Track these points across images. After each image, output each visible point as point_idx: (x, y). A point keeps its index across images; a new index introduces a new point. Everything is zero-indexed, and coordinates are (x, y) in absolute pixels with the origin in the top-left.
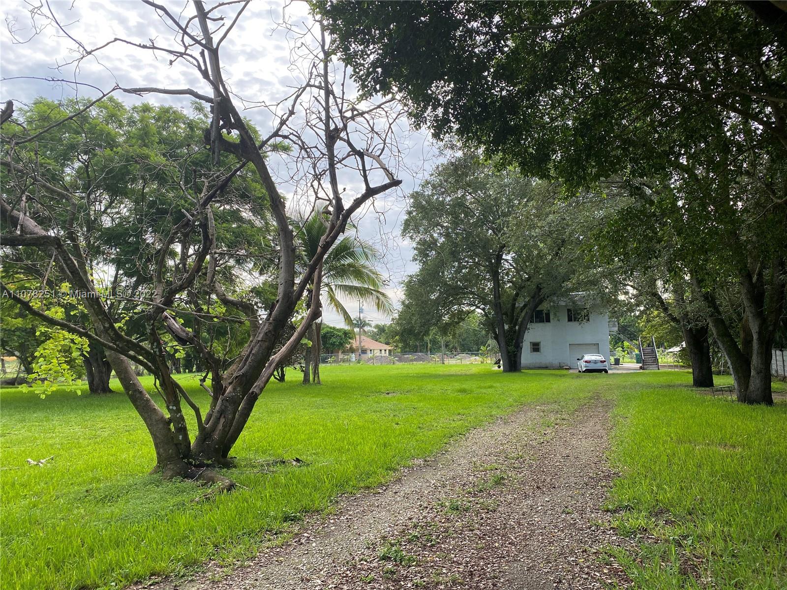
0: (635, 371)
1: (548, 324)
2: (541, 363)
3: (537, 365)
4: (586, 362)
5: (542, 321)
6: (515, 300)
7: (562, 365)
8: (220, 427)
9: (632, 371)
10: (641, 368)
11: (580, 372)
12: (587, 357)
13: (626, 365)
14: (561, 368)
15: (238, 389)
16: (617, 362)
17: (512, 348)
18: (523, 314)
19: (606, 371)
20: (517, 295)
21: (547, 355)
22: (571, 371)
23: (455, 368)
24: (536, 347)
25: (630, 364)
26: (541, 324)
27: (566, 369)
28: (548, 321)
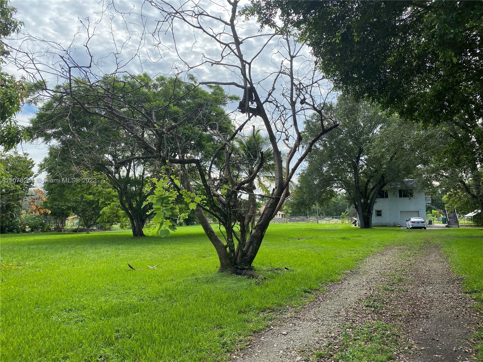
0: (443, 228)
1: (387, 199)
2: (382, 223)
3: (380, 224)
4: (412, 222)
5: (383, 197)
6: (367, 184)
7: (396, 224)
8: (250, 250)
9: (441, 228)
10: (447, 226)
11: (408, 228)
12: (413, 220)
13: (436, 225)
14: (395, 226)
15: (259, 231)
16: (430, 222)
17: (366, 214)
18: (372, 193)
19: (425, 228)
20: (369, 181)
21: (386, 218)
22: (402, 228)
23: (328, 226)
24: (379, 213)
25: (438, 224)
26: (382, 199)
27: (398, 227)
28: (387, 197)
